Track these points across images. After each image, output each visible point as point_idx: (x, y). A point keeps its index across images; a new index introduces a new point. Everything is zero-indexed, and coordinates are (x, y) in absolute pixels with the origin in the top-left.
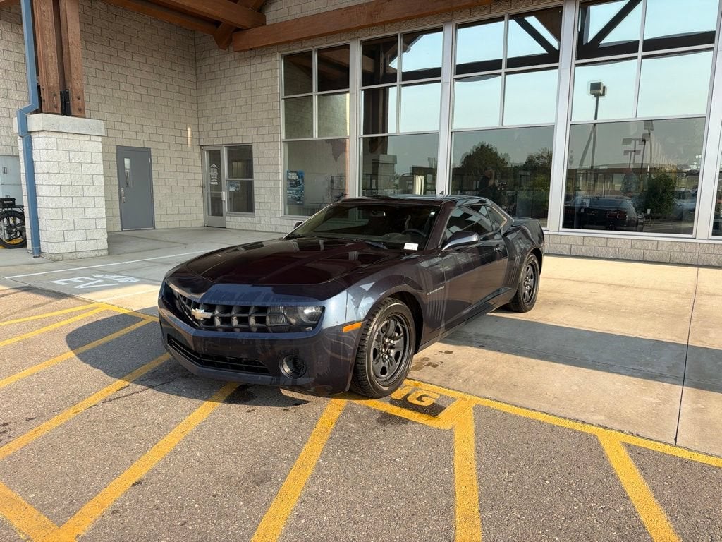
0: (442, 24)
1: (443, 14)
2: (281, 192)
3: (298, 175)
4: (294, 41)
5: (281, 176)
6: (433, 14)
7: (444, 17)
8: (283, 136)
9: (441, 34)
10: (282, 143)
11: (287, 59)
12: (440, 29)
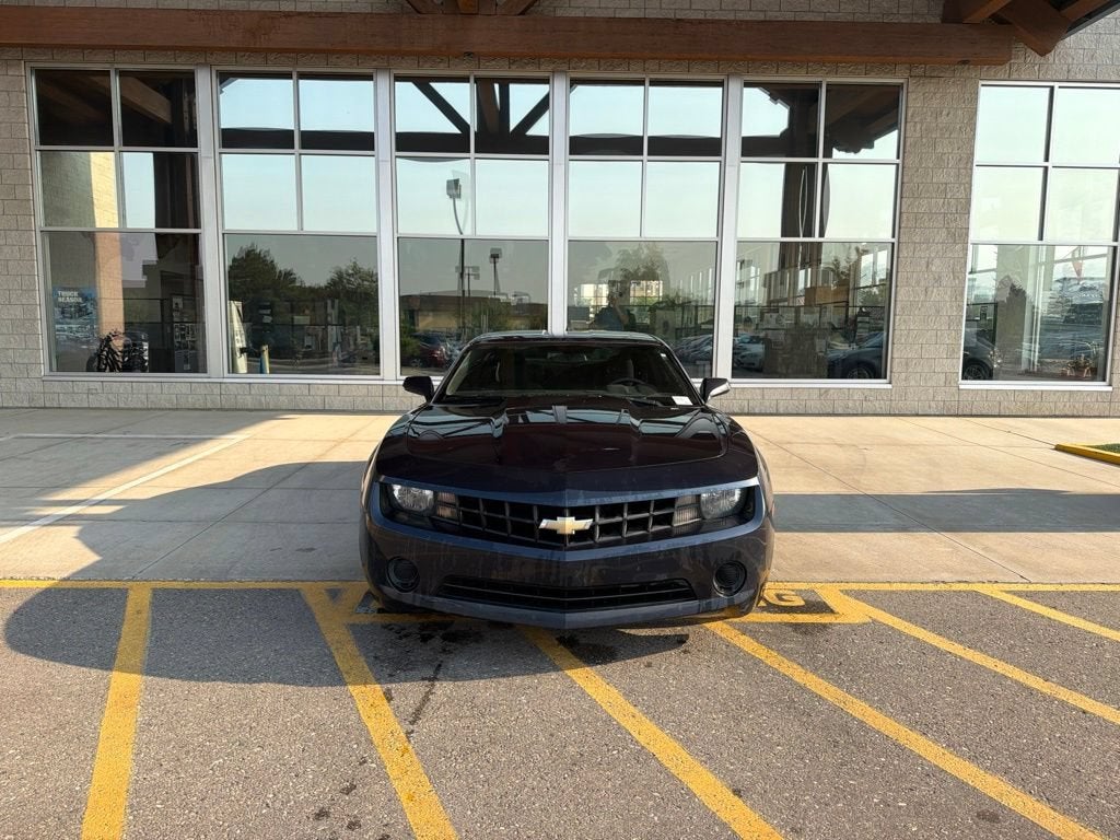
0: (371, 71)
1: (375, 57)
2: (41, 328)
3: (80, 295)
4: (62, 47)
5: (40, 297)
6: (358, 53)
7: (375, 60)
8: (39, 221)
9: (370, 84)
10: (39, 234)
11: (43, 77)
12: (369, 77)
